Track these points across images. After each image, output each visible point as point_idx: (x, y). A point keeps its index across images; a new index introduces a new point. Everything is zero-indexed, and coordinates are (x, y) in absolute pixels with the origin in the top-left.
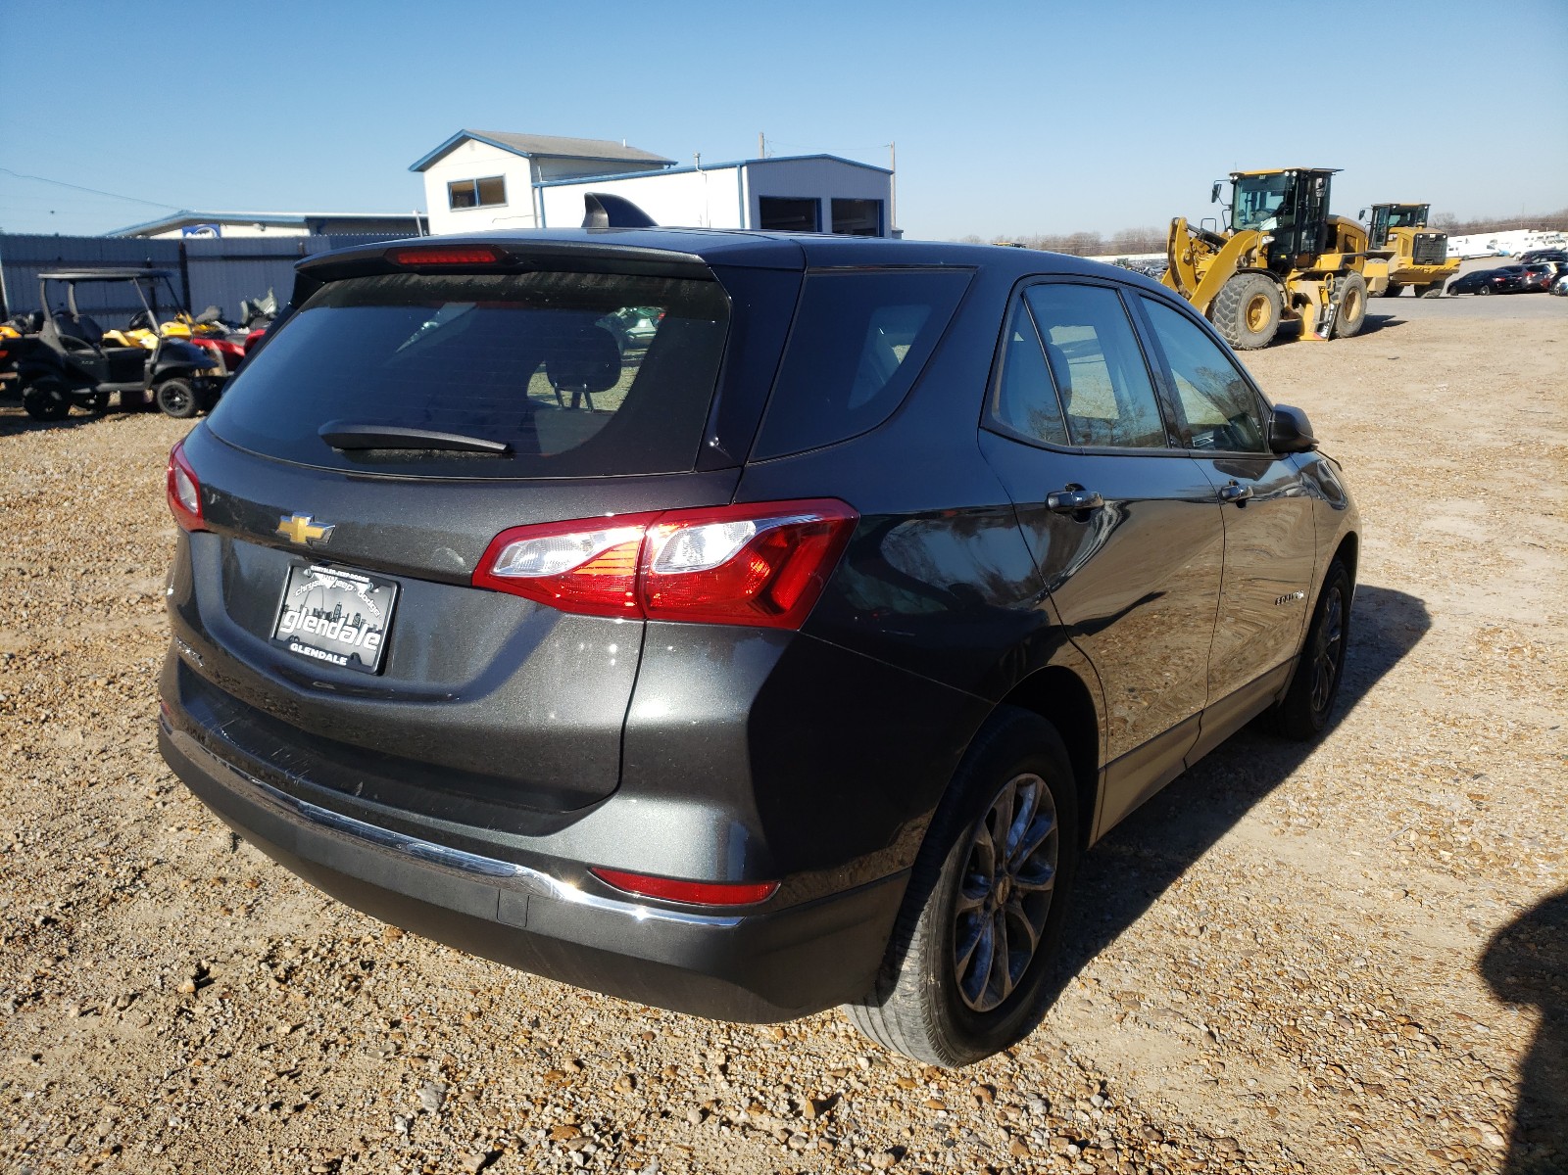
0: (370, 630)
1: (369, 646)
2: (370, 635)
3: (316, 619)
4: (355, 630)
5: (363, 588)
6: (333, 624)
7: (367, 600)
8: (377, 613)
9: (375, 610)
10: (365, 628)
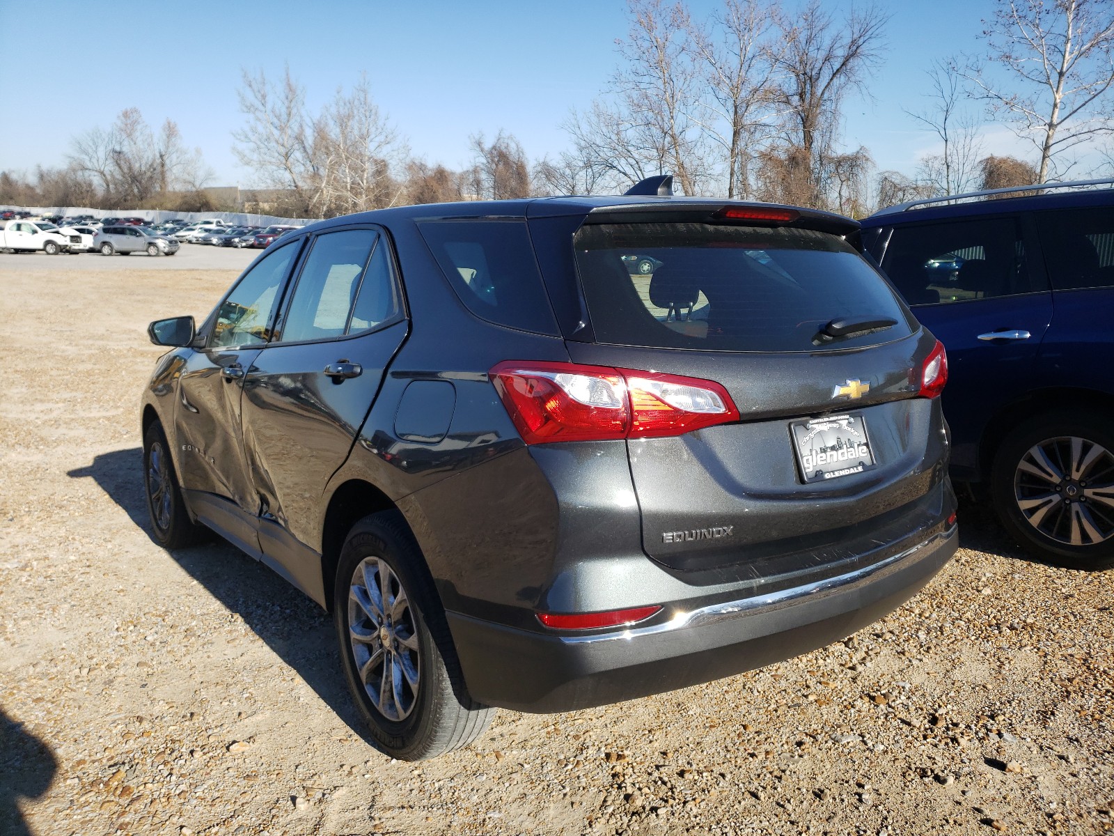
0: (859, 445)
1: (862, 454)
2: (860, 448)
3: (823, 455)
4: (852, 449)
5: (844, 423)
6: (840, 452)
7: (849, 429)
8: (858, 434)
9: (856, 433)
10: (856, 445)
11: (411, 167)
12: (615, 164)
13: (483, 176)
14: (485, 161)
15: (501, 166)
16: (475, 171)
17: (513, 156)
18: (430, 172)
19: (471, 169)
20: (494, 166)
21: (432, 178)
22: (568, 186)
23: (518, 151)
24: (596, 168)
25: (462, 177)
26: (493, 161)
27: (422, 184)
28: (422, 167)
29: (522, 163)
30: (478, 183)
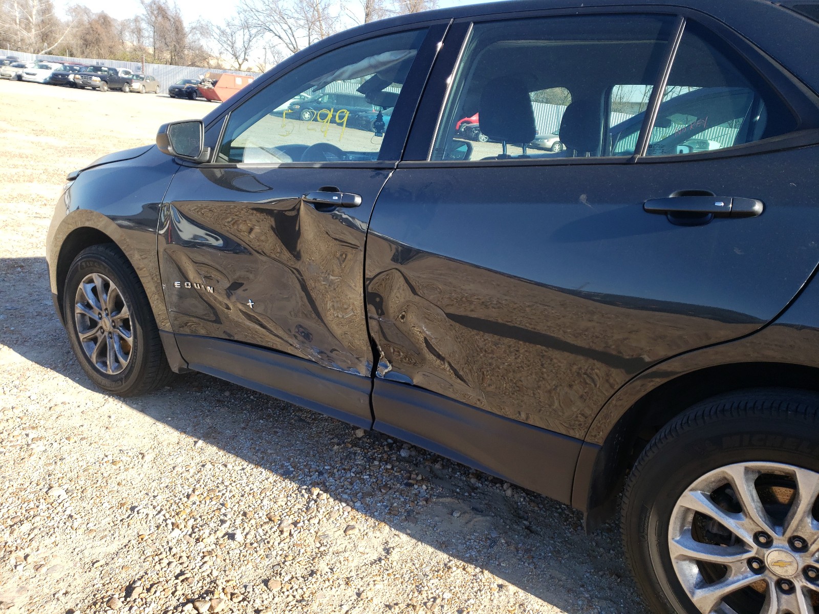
11: (77, 10)
12: (272, 27)
13: (144, 25)
14: (145, 13)
15: (160, 18)
16: (136, 20)
17: (171, 12)
18: (94, 16)
19: (132, 17)
20: (153, 19)
21: (97, 22)
22: (229, 42)
23: (175, 7)
24: (254, 31)
25: (124, 25)
26: (152, 13)
27: (88, 26)
28: (86, 11)
29: (179, 18)
30: (138, 31)
